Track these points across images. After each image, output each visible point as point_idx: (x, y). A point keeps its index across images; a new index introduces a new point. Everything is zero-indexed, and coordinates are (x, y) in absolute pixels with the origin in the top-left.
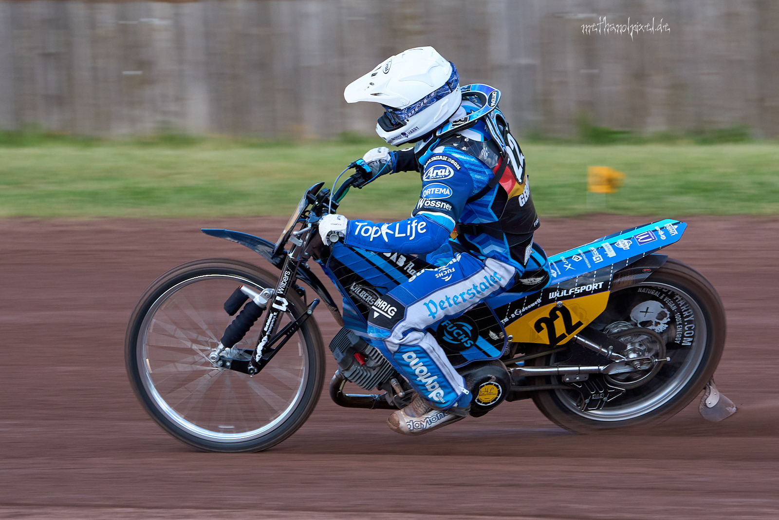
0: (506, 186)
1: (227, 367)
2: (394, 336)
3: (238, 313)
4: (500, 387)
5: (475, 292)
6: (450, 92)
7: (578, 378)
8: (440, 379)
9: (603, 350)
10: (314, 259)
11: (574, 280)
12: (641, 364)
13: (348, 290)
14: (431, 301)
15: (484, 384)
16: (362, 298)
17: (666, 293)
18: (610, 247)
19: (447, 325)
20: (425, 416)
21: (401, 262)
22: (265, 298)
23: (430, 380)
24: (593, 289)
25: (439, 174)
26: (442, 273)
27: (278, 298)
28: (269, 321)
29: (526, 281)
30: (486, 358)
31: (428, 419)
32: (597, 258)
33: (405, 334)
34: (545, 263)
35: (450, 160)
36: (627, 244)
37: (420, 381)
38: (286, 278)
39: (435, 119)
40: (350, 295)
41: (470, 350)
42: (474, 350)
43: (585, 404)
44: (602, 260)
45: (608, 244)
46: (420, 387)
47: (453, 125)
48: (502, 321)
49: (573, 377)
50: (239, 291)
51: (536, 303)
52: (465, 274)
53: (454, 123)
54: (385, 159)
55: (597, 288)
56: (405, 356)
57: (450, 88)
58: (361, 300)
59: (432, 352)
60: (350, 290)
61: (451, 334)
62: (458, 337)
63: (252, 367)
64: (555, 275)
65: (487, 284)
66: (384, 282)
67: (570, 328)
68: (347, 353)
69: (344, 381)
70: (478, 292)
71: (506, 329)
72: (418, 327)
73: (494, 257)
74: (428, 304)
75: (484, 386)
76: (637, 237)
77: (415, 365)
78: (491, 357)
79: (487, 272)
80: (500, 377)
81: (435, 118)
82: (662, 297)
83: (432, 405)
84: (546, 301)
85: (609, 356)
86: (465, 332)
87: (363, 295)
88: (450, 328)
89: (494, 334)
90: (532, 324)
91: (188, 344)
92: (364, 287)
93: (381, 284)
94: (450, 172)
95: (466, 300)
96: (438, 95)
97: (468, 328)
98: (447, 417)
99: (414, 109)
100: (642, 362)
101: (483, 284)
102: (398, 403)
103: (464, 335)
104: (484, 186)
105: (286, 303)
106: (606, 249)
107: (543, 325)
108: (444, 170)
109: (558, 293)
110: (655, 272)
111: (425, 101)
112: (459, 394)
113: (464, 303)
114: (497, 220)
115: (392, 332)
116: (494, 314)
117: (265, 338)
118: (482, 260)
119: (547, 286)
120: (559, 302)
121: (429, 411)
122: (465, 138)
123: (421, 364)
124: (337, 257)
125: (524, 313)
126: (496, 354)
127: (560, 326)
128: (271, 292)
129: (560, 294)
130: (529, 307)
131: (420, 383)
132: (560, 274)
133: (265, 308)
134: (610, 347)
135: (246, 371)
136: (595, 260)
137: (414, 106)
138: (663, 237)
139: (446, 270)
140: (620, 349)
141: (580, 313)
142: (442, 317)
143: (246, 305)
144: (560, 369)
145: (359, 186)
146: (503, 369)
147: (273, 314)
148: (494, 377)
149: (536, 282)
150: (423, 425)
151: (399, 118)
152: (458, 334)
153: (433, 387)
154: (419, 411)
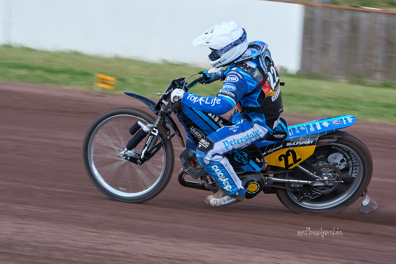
0: (265, 91)
1: (128, 160)
2: (207, 157)
3: (135, 134)
4: (258, 185)
5: (248, 138)
6: (242, 42)
7: (298, 186)
8: (230, 180)
9: (311, 173)
10: (175, 113)
11: (299, 138)
12: (329, 183)
13: (189, 130)
14: (226, 141)
15: (251, 183)
16: (195, 135)
17: (345, 150)
18: (319, 125)
19: (236, 152)
20: (222, 198)
21: (216, 120)
22: (148, 128)
23: (225, 180)
24: (308, 143)
25: (232, 79)
26: (233, 128)
27: (154, 129)
28: (149, 139)
29: (276, 136)
30: (253, 171)
31: (224, 200)
32: (312, 129)
33: (213, 156)
34: (286, 128)
35: (238, 74)
37: (220, 180)
38: (158, 120)
40: (190, 132)
41: (246, 166)
42: (248, 166)
43: (301, 199)
44: (314, 130)
45: (318, 123)
46: (220, 183)
47: (242, 59)
48: (263, 154)
49: (296, 185)
50: (137, 123)
51: (280, 147)
54: (218, 72)
55: (310, 143)
56: (213, 167)
57: (241, 40)
58: (195, 136)
59: (226, 166)
60: (190, 130)
61: (237, 157)
62: (241, 159)
63: (139, 161)
64: (291, 135)
65: (254, 136)
66: (207, 128)
67: (295, 161)
68: (187, 160)
69: (185, 174)
70: (249, 139)
71: (265, 158)
72: (219, 153)
73: (258, 123)
74: (225, 142)
75: (251, 184)
76: (333, 122)
77: (217, 172)
78: (256, 170)
79: (254, 130)
80: (260, 180)
81: (234, 55)
82: (343, 152)
83: (226, 193)
84: (285, 147)
85: (313, 177)
86: (244, 157)
87: (196, 133)
88: (237, 154)
89: (258, 160)
90: (277, 157)
91: (113, 146)
92: (197, 129)
93: (205, 129)
94: (237, 79)
97: (246, 155)
98: (233, 200)
99: (224, 50)
101: (252, 135)
102: (210, 187)
103: (244, 158)
105: (158, 132)
106: (317, 125)
107: (283, 158)
108: (234, 78)
109: (291, 144)
110: (339, 139)
111: (229, 46)
112: (239, 188)
113: (242, 143)
114: (259, 106)
115: (206, 155)
116: (259, 150)
117: (146, 148)
118: (252, 124)
119: (286, 139)
120: (291, 148)
121: (224, 196)
122: (247, 65)
123: (220, 171)
124: (185, 113)
125: (274, 151)
126: (258, 169)
127: (290, 159)
128: (152, 126)
129: (292, 144)
130: (277, 148)
131: (220, 181)
132: (293, 134)
133: (148, 133)
134: (315, 172)
135: (136, 163)
136: (311, 130)
137: (224, 49)
138: (345, 123)
139: (235, 127)
140: (320, 174)
141: (301, 154)
142: (231, 149)
143: (139, 131)
144: (289, 180)
145: (202, 83)
146: (262, 177)
147: (151, 136)
148: (256, 180)
149: (281, 137)
150: (221, 203)
151: (217, 54)
152: (241, 157)
153: (226, 184)
154: (220, 196)
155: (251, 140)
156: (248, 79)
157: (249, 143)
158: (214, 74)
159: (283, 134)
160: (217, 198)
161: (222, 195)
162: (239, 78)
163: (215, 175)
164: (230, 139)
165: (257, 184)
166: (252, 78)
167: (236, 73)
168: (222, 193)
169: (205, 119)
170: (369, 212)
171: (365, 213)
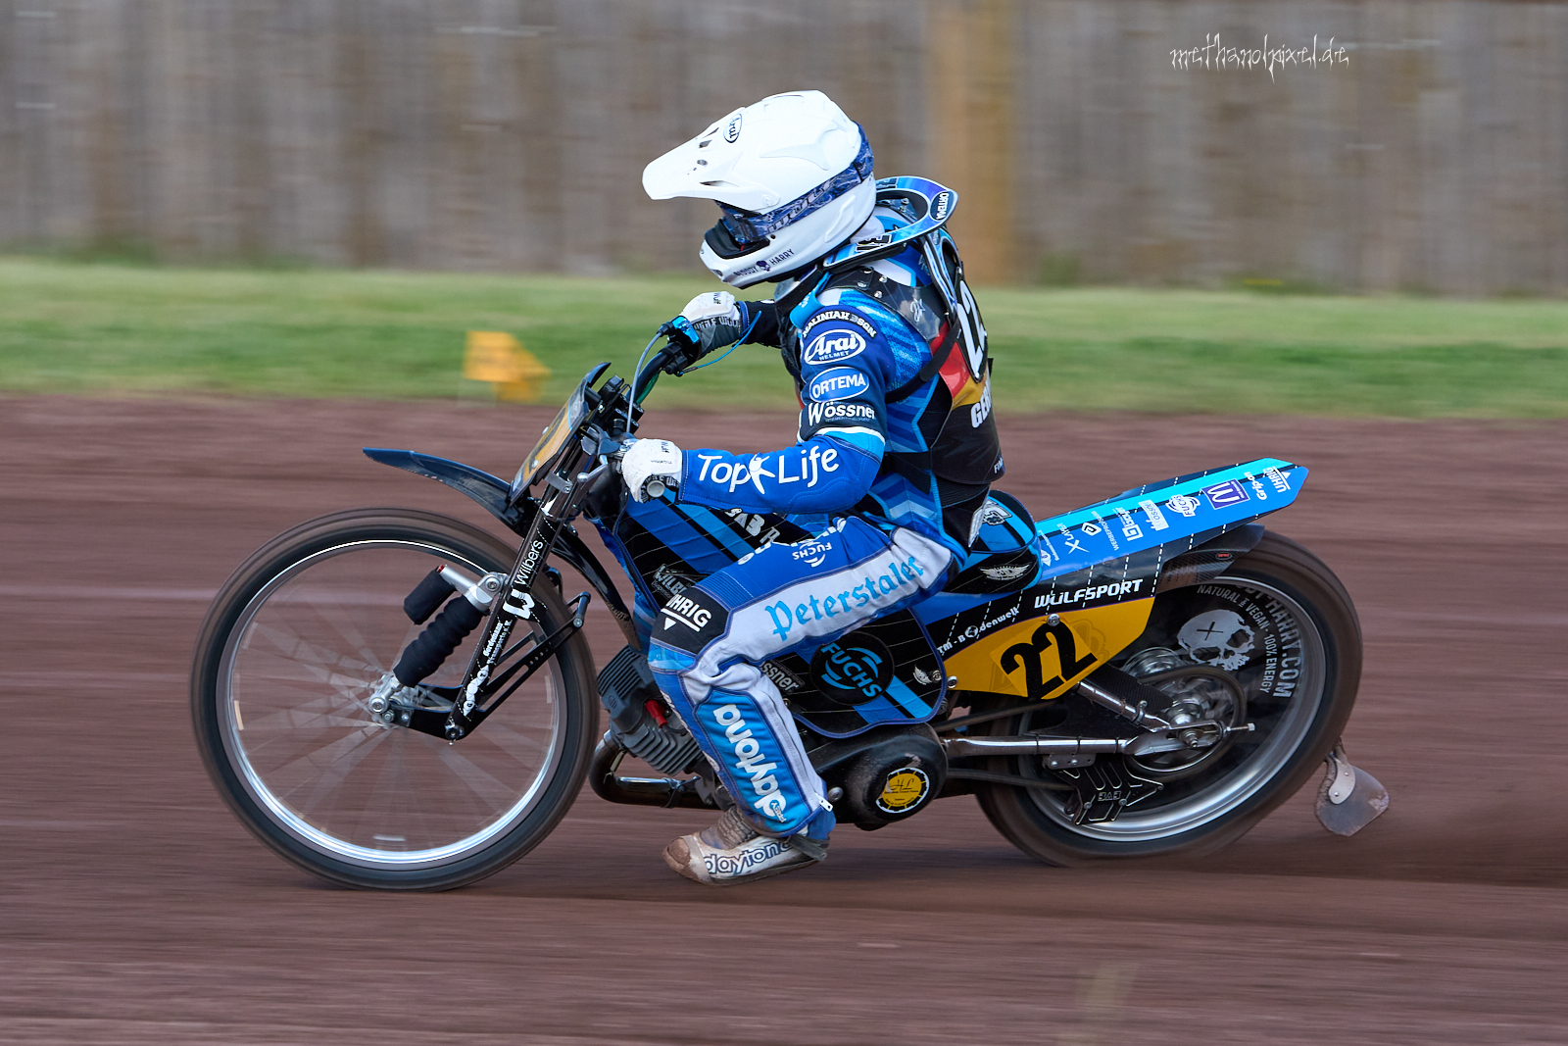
0: (951, 380)
1: (403, 724)
3: (432, 618)
4: (926, 777)
5: (869, 593)
6: (860, 181)
7: (1074, 761)
8: (782, 771)
9: (1127, 708)
10: (587, 516)
11: (1086, 572)
12: (1199, 736)
13: (650, 579)
14: (780, 605)
15: (897, 771)
17: (1252, 597)
18: (1157, 509)
19: (833, 652)
20: (742, 848)
21: (755, 528)
22: (489, 593)
23: (762, 770)
24: (1122, 592)
26: (805, 551)
27: (515, 593)
28: (494, 637)
29: (992, 573)
30: (901, 720)
31: (747, 855)
32: (1132, 531)
33: (724, 665)
34: (1032, 538)
35: (855, 319)
36: (1189, 505)
37: (743, 769)
38: (533, 555)
39: (827, 235)
40: (652, 589)
41: (873, 702)
42: (881, 704)
43: (1084, 810)
44: (1141, 535)
45: (1151, 502)
46: (740, 783)
47: (859, 249)
48: (940, 649)
49: (1065, 758)
50: (437, 575)
51: (1008, 615)
52: (852, 557)
53: (862, 245)
54: (728, 316)
55: (1129, 591)
56: (719, 713)
57: (859, 173)
59: (770, 711)
60: (653, 579)
61: (838, 669)
62: (853, 676)
63: (453, 726)
64: (1048, 561)
65: (895, 581)
67: (1070, 666)
68: (631, 700)
69: (621, 753)
70: (876, 595)
71: (946, 663)
73: (910, 527)
74: (775, 609)
75: (896, 774)
76: (1209, 492)
77: (736, 734)
78: (913, 717)
79: (897, 556)
80: (928, 757)
81: (828, 233)
82: (1243, 603)
83: (757, 824)
84: (1028, 612)
85: (1138, 720)
86: (866, 668)
88: (837, 659)
90: (997, 655)
92: (681, 576)
95: (850, 608)
96: (837, 189)
97: (873, 660)
98: (785, 855)
99: (789, 215)
100: (1199, 732)
101: (887, 578)
103: (865, 674)
104: (911, 376)
105: (531, 603)
106: (1149, 513)
107: (1019, 659)
108: (845, 340)
109: (1053, 598)
110: (1238, 558)
111: (812, 199)
112: (814, 808)
113: (845, 614)
114: (925, 448)
115: (698, 660)
116: (927, 636)
117: (484, 670)
118: (887, 532)
119: (1032, 583)
120: (1054, 615)
121: (752, 839)
122: (881, 275)
123: (749, 733)
124: (635, 514)
125: (983, 635)
126: (922, 711)
127: (1051, 662)
128: (501, 579)
129: (1056, 600)
130: (994, 622)
131: (742, 774)
132: (1057, 559)
133: (487, 612)
134: (1142, 702)
135: (442, 734)
136: (1127, 534)
137: (788, 208)
138: (1262, 496)
139: (815, 546)
140: (1161, 705)
141: (1093, 638)
142: (800, 639)
143: (450, 603)
144: (1041, 743)
145: (677, 371)
146: (934, 740)
147: (503, 622)
148: (916, 758)
149: (1013, 575)
150: (737, 866)
151: (754, 231)
152: (853, 671)
153: (766, 787)
154: (730, 838)
155: (883, 599)
156: (895, 335)
157: (872, 611)
158: (714, 323)
159: (1020, 563)
160: (717, 846)
161: (740, 833)
162: (865, 335)
163: (726, 748)
164: (794, 595)
165: (921, 772)
166: (906, 330)
167: (845, 316)
168: (743, 828)
169: (711, 531)
170: (1360, 828)
171: (1344, 833)
